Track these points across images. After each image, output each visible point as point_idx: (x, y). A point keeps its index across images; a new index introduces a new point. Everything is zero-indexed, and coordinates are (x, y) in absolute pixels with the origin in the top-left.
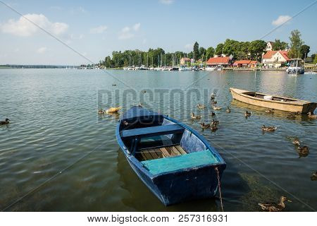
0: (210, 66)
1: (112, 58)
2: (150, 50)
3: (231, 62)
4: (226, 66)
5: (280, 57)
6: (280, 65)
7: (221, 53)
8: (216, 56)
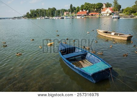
0: (78, 16)
1: (30, 13)
2: (49, 9)
3: (88, 14)
4: (86, 15)
5: (109, 10)
6: (109, 14)
7: (83, 9)
8: (80, 11)
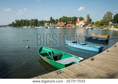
2: (32, 20)
4: (63, 26)
7: (61, 21)
